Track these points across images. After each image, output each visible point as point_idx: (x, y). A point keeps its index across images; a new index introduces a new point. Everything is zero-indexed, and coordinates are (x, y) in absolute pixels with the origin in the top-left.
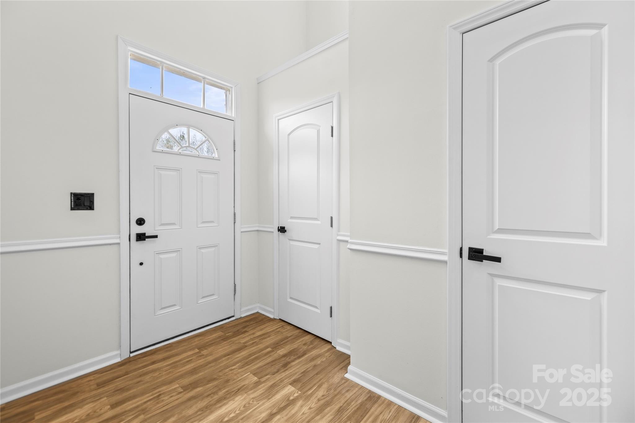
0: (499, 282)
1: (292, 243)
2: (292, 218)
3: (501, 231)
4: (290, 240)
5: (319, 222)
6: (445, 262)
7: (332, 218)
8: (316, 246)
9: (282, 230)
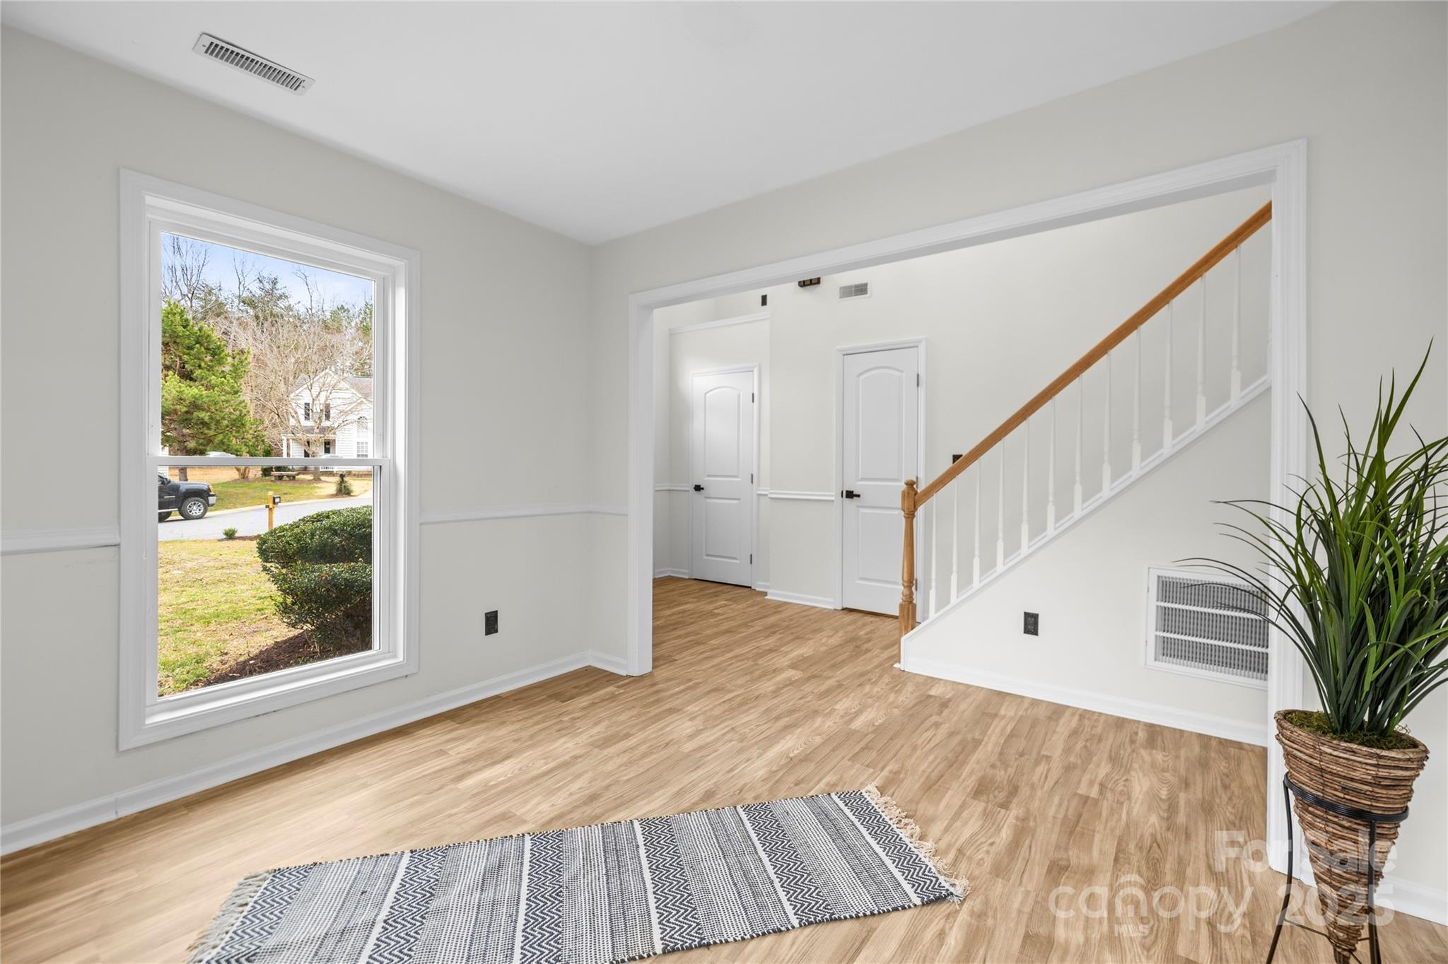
0: (862, 510)
1: (708, 500)
2: (709, 476)
3: (863, 479)
4: (706, 498)
5: (739, 479)
6: (833, 501)
7: (752, 475)
8: (736, 502)
9: (698, 488)
